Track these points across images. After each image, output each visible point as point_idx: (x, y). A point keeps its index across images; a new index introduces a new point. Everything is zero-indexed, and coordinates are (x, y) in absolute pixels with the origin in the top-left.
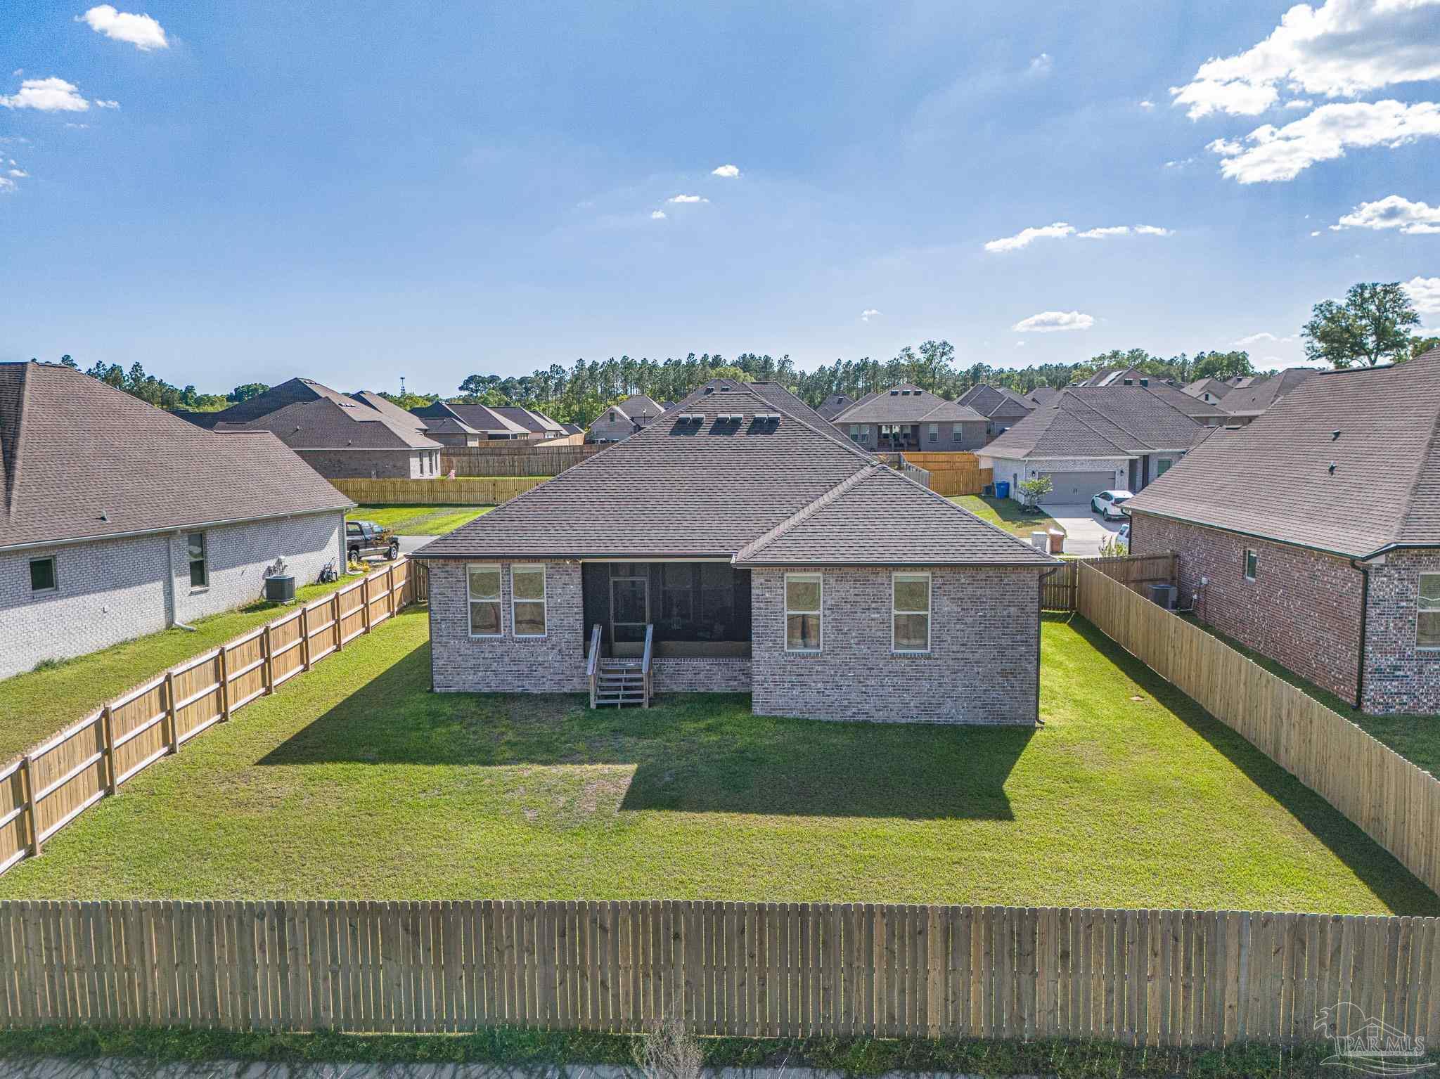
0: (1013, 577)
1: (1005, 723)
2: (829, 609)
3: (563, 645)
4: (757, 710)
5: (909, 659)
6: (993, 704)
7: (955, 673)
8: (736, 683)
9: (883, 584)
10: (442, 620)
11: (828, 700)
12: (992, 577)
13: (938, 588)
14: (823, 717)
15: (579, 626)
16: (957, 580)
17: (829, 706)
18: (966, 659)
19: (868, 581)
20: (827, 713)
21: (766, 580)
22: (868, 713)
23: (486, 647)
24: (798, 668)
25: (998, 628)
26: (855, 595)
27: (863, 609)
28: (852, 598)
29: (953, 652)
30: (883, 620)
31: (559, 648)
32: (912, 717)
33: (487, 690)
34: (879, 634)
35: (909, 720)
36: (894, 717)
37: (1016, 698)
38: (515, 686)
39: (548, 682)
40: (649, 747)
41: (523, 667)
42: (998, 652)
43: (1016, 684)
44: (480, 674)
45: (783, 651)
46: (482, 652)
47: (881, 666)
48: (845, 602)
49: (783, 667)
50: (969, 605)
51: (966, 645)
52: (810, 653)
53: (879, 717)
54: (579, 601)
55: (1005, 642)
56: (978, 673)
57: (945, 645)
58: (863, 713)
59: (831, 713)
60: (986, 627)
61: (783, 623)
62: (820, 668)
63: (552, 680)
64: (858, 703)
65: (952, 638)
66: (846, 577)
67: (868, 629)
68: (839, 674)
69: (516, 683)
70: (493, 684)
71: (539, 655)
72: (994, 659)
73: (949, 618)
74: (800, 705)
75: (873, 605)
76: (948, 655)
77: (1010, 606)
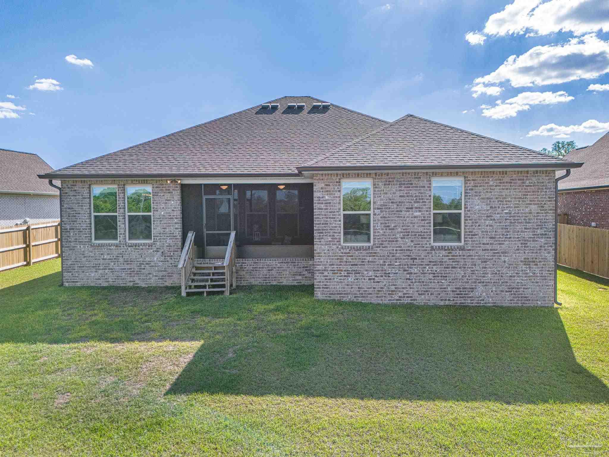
0: (534, 179)
1: (528, 304)
2: (378, 209)
3: (165, 248)
4: (319, 294)
5: (446, 250)
6: (517, 288)
7: (485, 262)
8: (300, 277)
9: (424, 187)
10: (70, 229)
11: (378, 286)
12: (516, 180)
13: (470, 189)
14: (375, 300)
15: (178, 233)
16: (486, 183)
17: (378, 291)
18: (494, 250)
19: (412, 184)
20: (377, 297)
21: (327, 185)
22: (411, 297)
23: (104, 250)
24: (352, 259)
25: (521, 223)
26: (400, 196)
27: (407, 208)
28: (398, 199)
29: (484, 244)
30: (424, 217)
31: (162, 250)
32: (449, 300)
33: (105, 284)
34: (421, 229)
35: (447, 303)
36: (433, 300)
37: (537, 282)
38: (128, 281)
39: (154, 278)
40: (220, 325)
41: (134, 266)
42: (522, 244)
43: (537, 271)
44: (100, 271)
45: (340, 244)
46: (102, 254)
47: (422, 257)
48: (392, 203)
49: (340, 259)
50: (496, 204)
51: (494, 238)
52: (363, 247)
53: (421, 300)
54: (178, 213)
55: (528, 235)
56: (505, 262)
57: (476, 238)
58: (408, 297)
59: (380, 297)
60: (511, 223)
61: (340, 221)
62: (371, 259)
63: (156, 276)
64: (403, 288)
65: (482, 232)
66: (393, 181)
67: (411, 225)
68: (387, 264)
69: (129, 279)
70: (111, 280)
71: (147, 256)
72: (518, 250)
73: (479, 215)
74: (355, 290)
75: (416, 205)
76: (480, 247)
77: (531, 204)
